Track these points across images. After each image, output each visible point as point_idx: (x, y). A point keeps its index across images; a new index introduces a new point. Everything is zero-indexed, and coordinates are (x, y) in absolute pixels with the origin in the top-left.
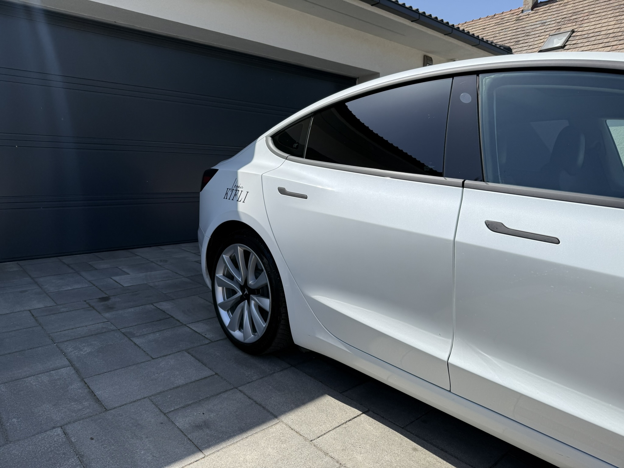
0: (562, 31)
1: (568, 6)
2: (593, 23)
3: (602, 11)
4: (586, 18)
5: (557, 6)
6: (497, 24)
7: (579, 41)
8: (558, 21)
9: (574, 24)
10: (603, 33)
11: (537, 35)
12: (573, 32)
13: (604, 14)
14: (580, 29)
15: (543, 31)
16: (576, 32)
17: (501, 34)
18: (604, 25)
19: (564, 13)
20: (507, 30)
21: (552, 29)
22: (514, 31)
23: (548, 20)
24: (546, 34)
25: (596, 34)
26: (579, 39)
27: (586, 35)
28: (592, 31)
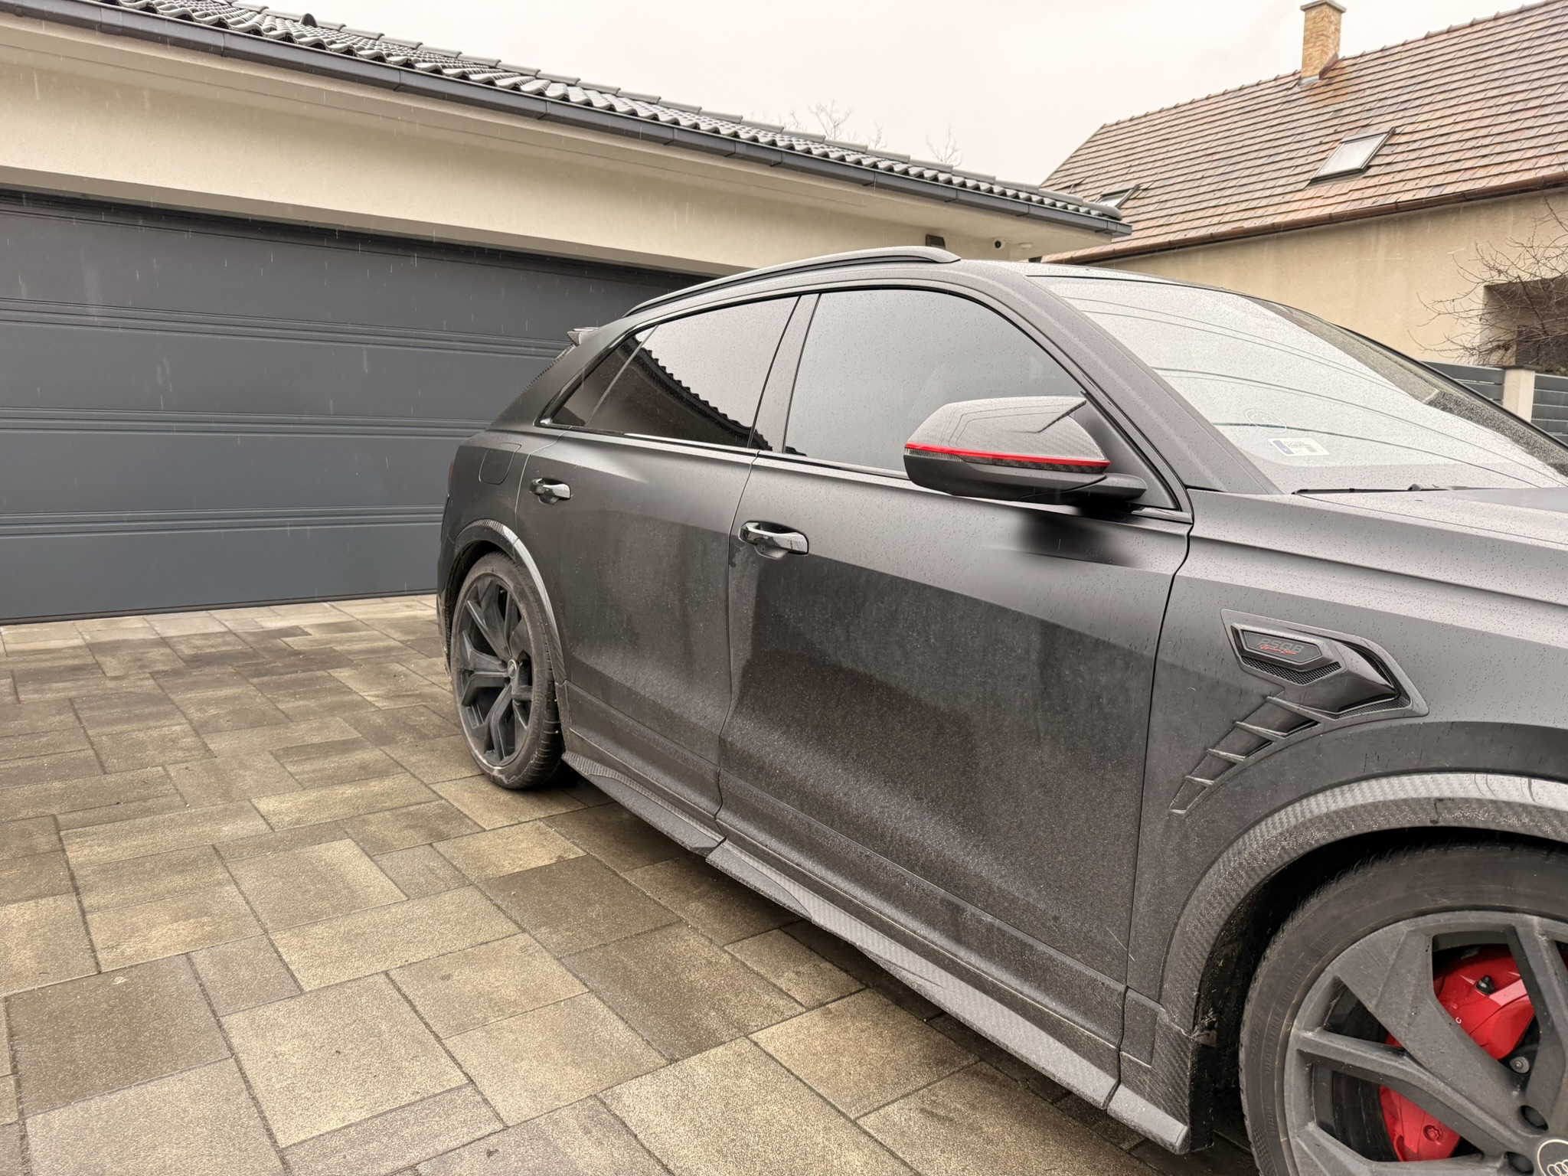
0: (1369, 131)
1: (1400, 70)
3: (1466, 83)
4: (1429, 99)
5: (1377, 69)
7: (1401, 157)
8: (1368, 106)
10: (1453, 138)
11: (1318, 141)
12: (1393, 133)
13: (1467, 90)
14: (1410, 128)
15: (1332, 130)
16: (1399, 134)
17: (1246, 135)
18: (1460, 118)
20: (1258, 126)
21: (1353, 125)
22: (1274, 129)
23: (1348, 104)
24: (1337, 139)
25: (1440, 140)
26: (1401, 152)
27: (1418, 143)
28: (1432, 133)
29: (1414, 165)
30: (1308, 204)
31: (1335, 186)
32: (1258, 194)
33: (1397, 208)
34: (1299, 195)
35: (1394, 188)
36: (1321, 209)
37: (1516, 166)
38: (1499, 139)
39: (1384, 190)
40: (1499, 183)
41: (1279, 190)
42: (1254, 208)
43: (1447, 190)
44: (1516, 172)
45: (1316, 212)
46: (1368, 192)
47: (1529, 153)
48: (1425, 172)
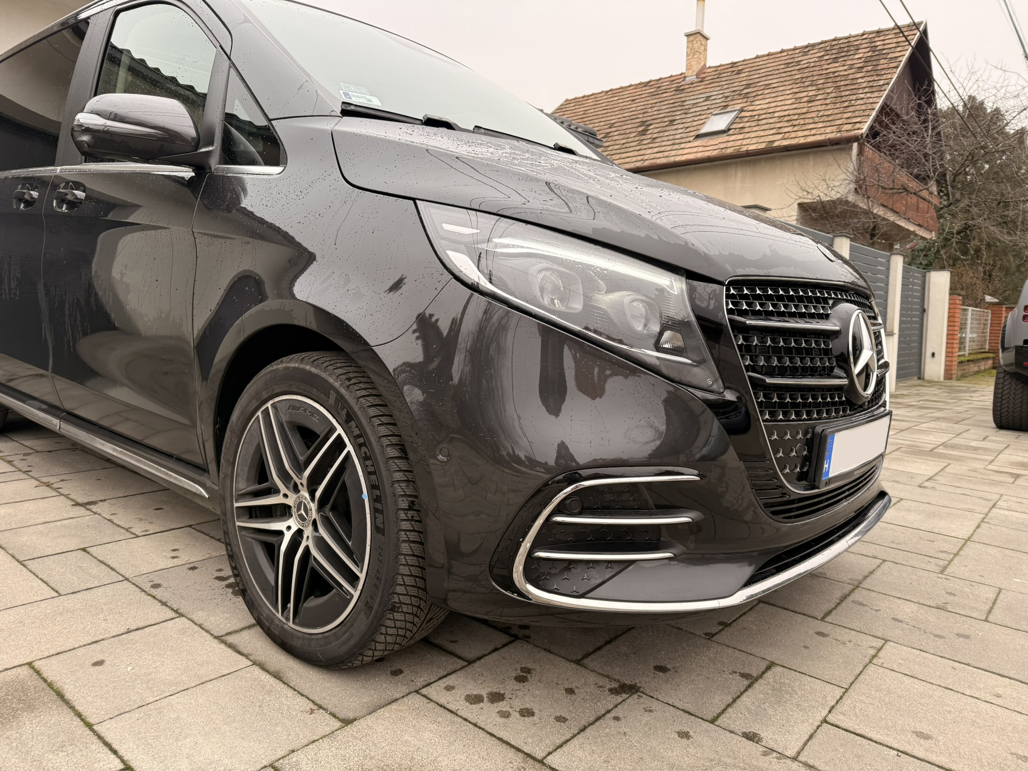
0: (729, 109)
1: (742, 75)
2: (767, 101)
3: (780, 84)
4: (760, 92)
5: (729, 74)
6: (652, 95)
7: (747, 125)
8: (726, 95)
9: (745, 100)
10: (776, 115)
11: (698, 113)
12: (742, 110)
13: (782, 88)
14: (751, 108)
15: (706, 108)
16: (745, 111)
17: (655, 109)
18: (779, 104)
19: (735, 84)
20: (662, 103)
21: (717, 106)
22: (671, 106)
23: (714, 93)
24: (709, 113)
25: (768, 116)
26: (747, 122)
27: (757, 117)
28: (764, 111)
29: (755, 129)
30: (695, 150)
31: (710, 140)
32: (664, 143)
33: (748, 154)
34: (689, 145)
35: (745, 142)
36: (703, 153)
37: (813, 132)
38: (802, 117)
39: (739, 143)
40: (805, 141)
41: (677, 141)
42: (663, 152)
43: (776, 144)
44: (814, 135)
45: (700, 155)
46: (730, 144)
47: (820, 125)
48: (762, 133)
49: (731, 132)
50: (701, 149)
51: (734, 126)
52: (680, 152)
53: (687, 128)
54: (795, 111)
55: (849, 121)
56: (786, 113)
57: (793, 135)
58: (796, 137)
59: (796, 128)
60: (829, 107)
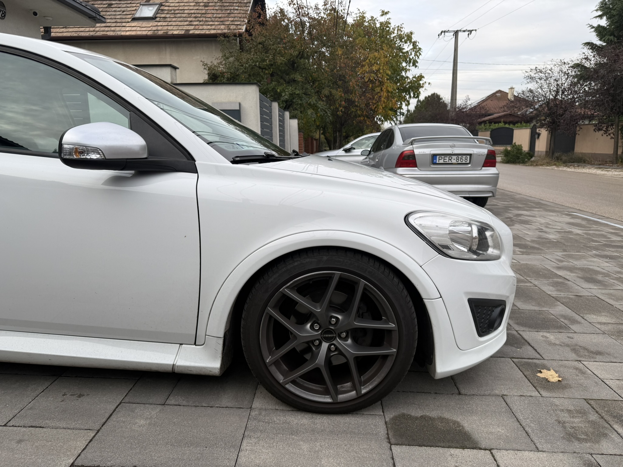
0: (151, 2)
2: (177, 1)
7: (168, 16)
10: (186, 12)
12: (161, 5)
14: (167, 4)
18: (186, 4)
24: (137, 3)
25: (181, 12)
26: (167, 14)
27: (173, 11)
28: (177, 8)
29: (174, 19)
30: (135, 28)
31: (144, 23)
33: (174, 36)
34: (128, 25)
35: (169, 28)
36: (141, 32)
37: (213, 27)
38: (203, 16)
39: (166, 28)
40: (209, 33)
41: (118, 20)
42: (109, 27)
43: (191, 32)
44: (214, 29)
45: (139, 33)
46: (159, 28)
47: (216, 23)
48: (180, 23)
49: (158, 19)
50: (138, 29)
51: (158, 15)
52: (123, 29)
53: (124, 11)
54: (198, 11)
55: (233, 23)
56: (193, 12)
57: (201, 27)
58: (203, 29)
59: (201, 23)
60: (218, 12)
